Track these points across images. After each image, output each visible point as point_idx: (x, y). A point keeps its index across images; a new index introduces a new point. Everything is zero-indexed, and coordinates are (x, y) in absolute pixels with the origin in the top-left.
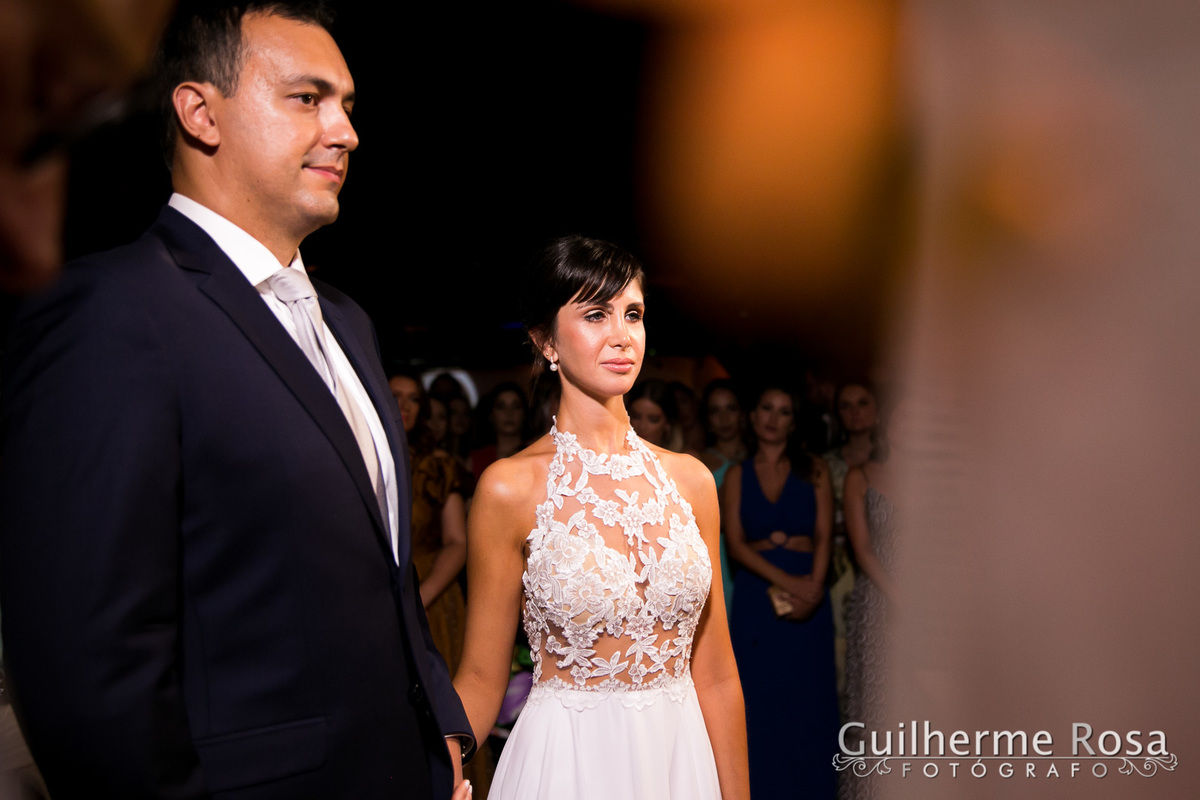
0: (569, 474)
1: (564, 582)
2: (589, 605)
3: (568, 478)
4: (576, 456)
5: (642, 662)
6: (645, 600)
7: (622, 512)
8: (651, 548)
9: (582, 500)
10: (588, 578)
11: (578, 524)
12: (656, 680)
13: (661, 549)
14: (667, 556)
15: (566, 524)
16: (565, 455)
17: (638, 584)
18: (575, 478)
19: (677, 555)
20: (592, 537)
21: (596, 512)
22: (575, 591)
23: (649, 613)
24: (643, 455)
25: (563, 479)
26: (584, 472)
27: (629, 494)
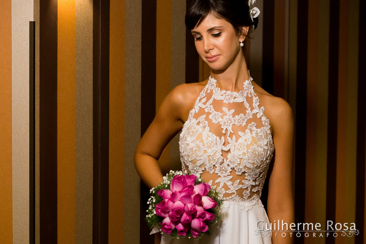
0: (206, 98)
1: (188, 145)
2: (196, 156)
3: (204, 100)
4: (211, 91)
5: (223, 187)
6: (227, 159)
7: (222, 118)
8: (234, 136)
9: (206, 111)
10: (197, 144)
11: (201, 120)
12: (230, 197)
13: (238, 137)
14: (240, 141)
15: (197, 120)
16: (207, 89)
17: (222, 151)
18: (207, 101)
19: (246, 140)
20: (205, 127)
21: (210, 117)
22: (191, 149)
23: (228, 165)
24: (247, 93)
25: (202, 100)
26: (212, 98)
27: (229, 110)
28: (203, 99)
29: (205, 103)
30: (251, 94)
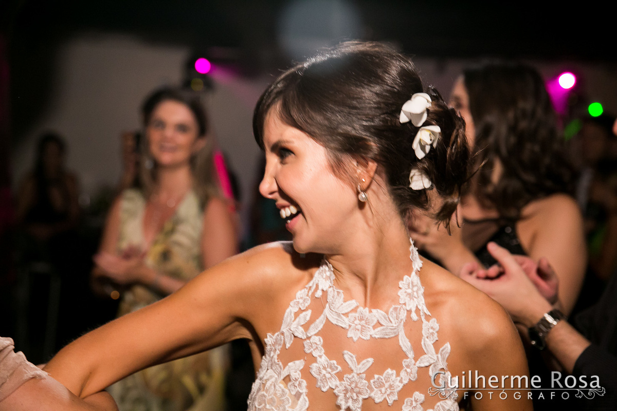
3: (307, 316)
4: (325, 293)
7: (342, 378)
9: (307, 348)
11: (293, 374)
15: (284, 368)
16: (317, 288)
18: (313, 320)
21: (314, 369)
24: (409, 312)
25: (302, 315)
26: (322, 316)
27: (359, 361)
28: (304, 313)
29: (306, 326)
30: (418, 310)
